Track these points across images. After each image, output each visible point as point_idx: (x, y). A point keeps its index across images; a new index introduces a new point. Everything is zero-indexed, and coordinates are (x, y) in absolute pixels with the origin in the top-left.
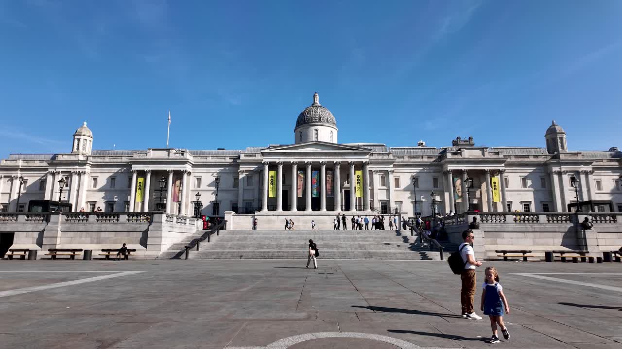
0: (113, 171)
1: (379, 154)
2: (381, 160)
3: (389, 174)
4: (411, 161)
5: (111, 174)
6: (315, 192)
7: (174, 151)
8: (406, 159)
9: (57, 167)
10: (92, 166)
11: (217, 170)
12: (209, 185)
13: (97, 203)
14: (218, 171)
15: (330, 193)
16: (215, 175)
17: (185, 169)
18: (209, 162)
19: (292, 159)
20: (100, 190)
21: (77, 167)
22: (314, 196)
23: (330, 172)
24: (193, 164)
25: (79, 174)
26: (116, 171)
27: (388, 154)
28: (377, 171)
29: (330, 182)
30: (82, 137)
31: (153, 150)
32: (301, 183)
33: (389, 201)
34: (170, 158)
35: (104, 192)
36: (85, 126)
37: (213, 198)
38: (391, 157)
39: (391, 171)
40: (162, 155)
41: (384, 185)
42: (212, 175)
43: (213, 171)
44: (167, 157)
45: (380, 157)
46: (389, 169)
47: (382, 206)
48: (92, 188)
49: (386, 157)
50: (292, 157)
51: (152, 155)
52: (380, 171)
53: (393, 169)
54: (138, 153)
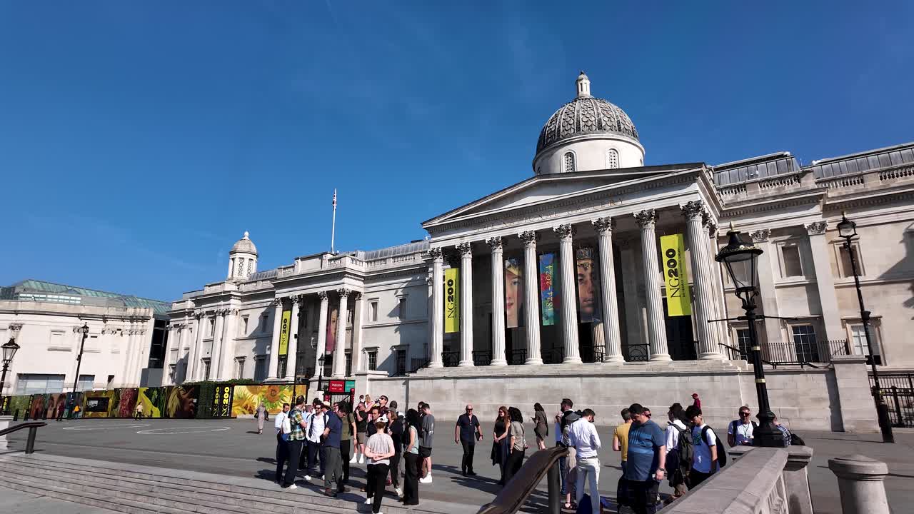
0: (265, 305)
1: (768, 182)
2: (775, 197)
3: (808, 237)
4: (892, 185)
5: (263, 310)
6: (549, 310)
7: (329, 256)
8: (874, 183)
9: (203, 306)
10: (243, 299)
11: (401, 283)
12: (391, 315)
13: (246, 359)
14: (404, 285)
15: (589, 309)
16: (400, 292)
17: (341, 287)
18: (390, 269)
19: (487, 234)
20: (251, 338)
21: (222, 303)
22: (546, 323)
23: (585, 252)
24: (364, 277)
25: (224, 315)
26: (268, 304)
27: (798, 177)
28: (766, 233)
29: (588, 278)
30: (238, 255)
31: (303, 259)
32: (513, 290)
33: (820, 320)
34: (323, 270)
35: (255, 341)
36: (246, 238)
37: (396, 339)
38: (809, 182)
39: (813, 226)
40: (311, 266)
41: (794, 270)
42: (396, 293)
43: (396, 286)
44: (319, 269)
45: (771, 191)
46: (807, 223)
47: (796, 339)
48: (243, 335)
49: (789, 188)
50: (490, 228)
51: (302, 268)
52: (776, 232)
53: (819, 219)
54: (284, 269)
